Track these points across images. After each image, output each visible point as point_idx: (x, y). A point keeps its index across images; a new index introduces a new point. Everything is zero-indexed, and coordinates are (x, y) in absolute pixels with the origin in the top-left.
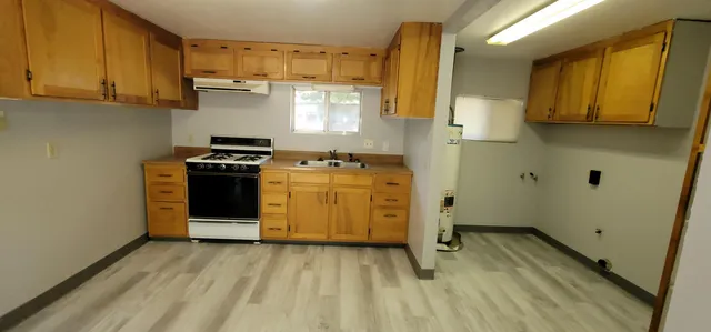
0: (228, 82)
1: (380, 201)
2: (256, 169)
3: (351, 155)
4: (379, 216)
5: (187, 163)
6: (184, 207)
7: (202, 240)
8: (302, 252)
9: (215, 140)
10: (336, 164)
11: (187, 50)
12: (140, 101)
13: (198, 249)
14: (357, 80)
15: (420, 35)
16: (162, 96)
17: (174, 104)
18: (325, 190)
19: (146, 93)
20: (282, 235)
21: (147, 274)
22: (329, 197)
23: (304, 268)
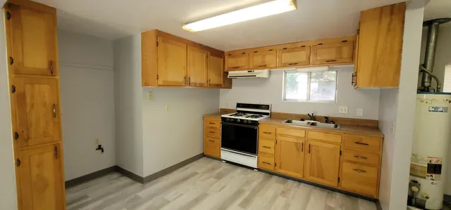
0: (245, 72)
1: (348, 156)
2: (256, 123)
3: (326, 118)
4: (347, 169)
5: (222, 118)
6: (219, 142)
7: (228, 162)
8: (284, 183)
9: (239, 105)
10: (313, 124)
11: (226, 57)
12: (201, 85)
13: (225, 166)
14: (330, 62)
15: (380, 18)
16: (212, 82)
17: (219, 86)
18: (301, 141)
19: (204, 81)
20: (271, 168)
21: (198, 173)
22: (305, 147)
23: (281, 195)
